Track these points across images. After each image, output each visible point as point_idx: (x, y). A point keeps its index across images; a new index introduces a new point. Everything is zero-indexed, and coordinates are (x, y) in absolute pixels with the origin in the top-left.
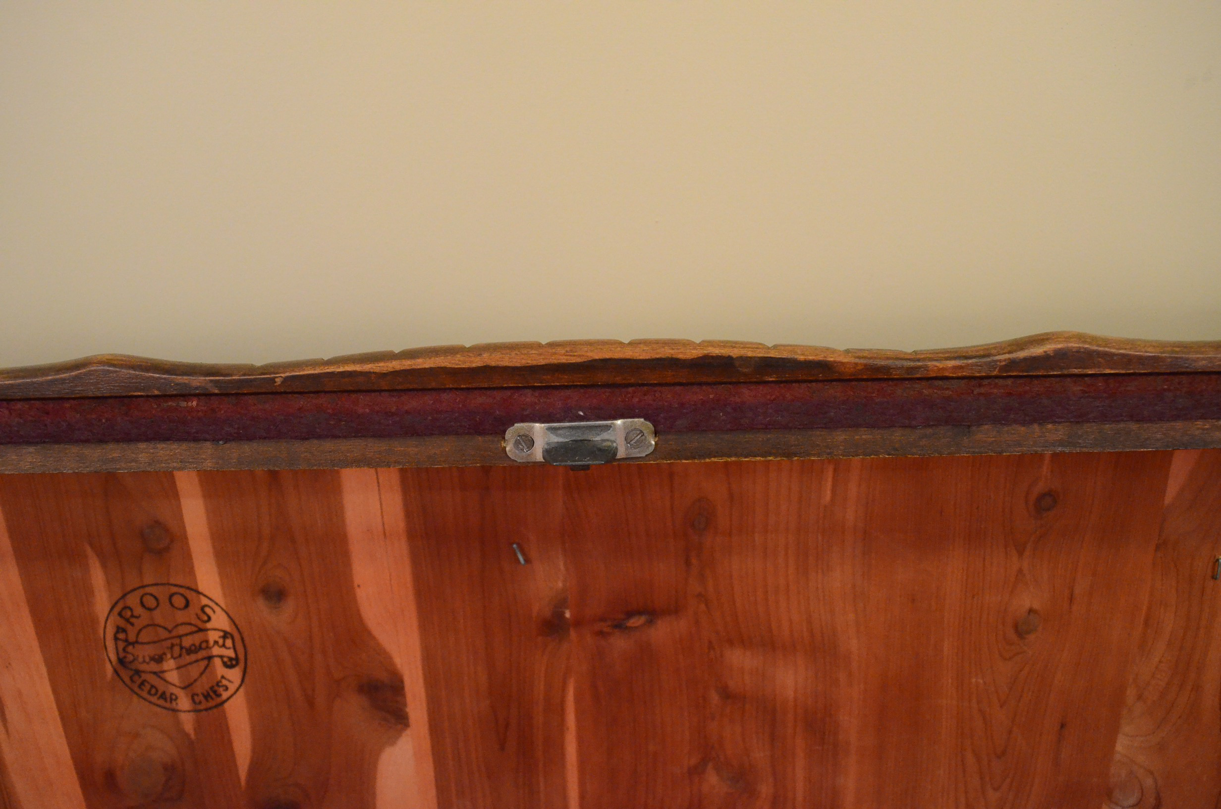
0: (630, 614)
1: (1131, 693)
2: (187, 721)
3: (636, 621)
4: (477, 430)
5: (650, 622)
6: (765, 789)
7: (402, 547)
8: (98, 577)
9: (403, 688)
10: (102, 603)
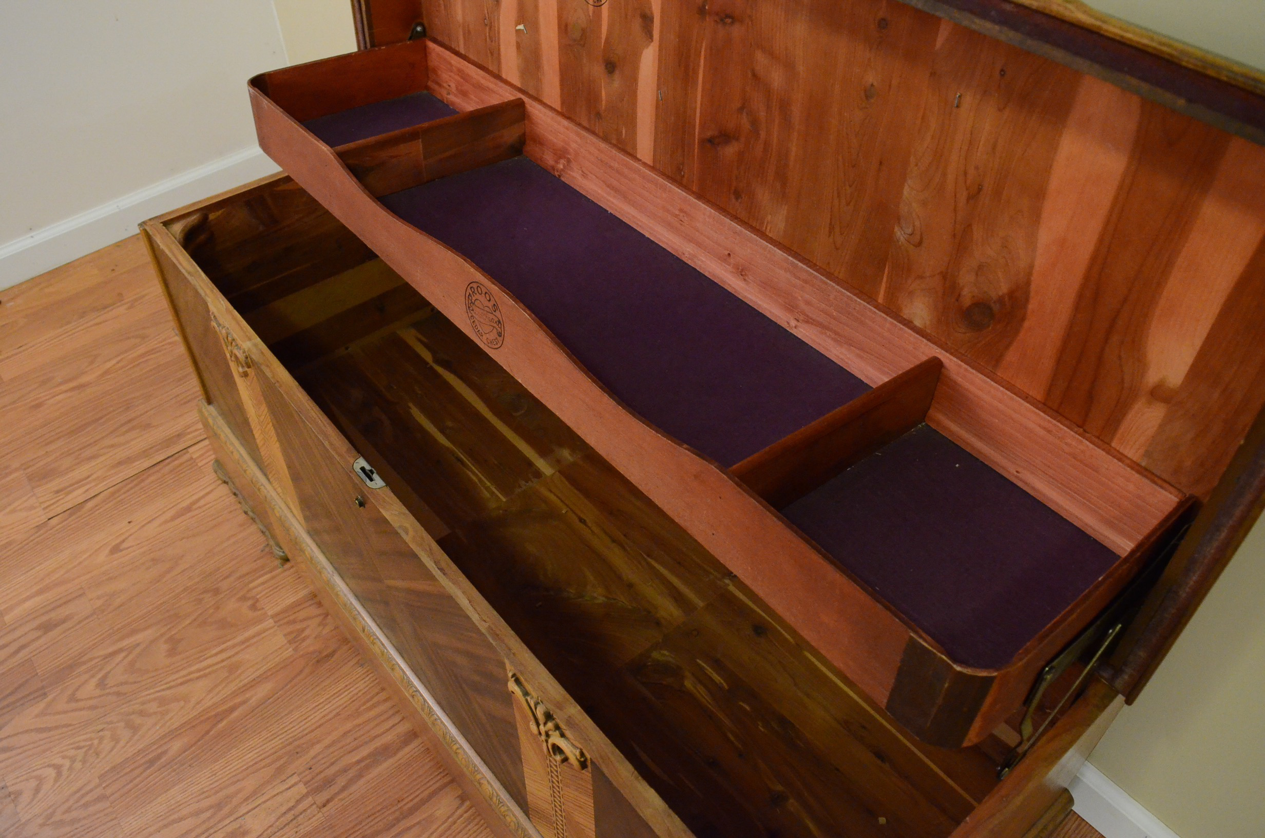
1: (912, 159)
2: (591, 9)
3: (729, 20)
9: (653, 21)
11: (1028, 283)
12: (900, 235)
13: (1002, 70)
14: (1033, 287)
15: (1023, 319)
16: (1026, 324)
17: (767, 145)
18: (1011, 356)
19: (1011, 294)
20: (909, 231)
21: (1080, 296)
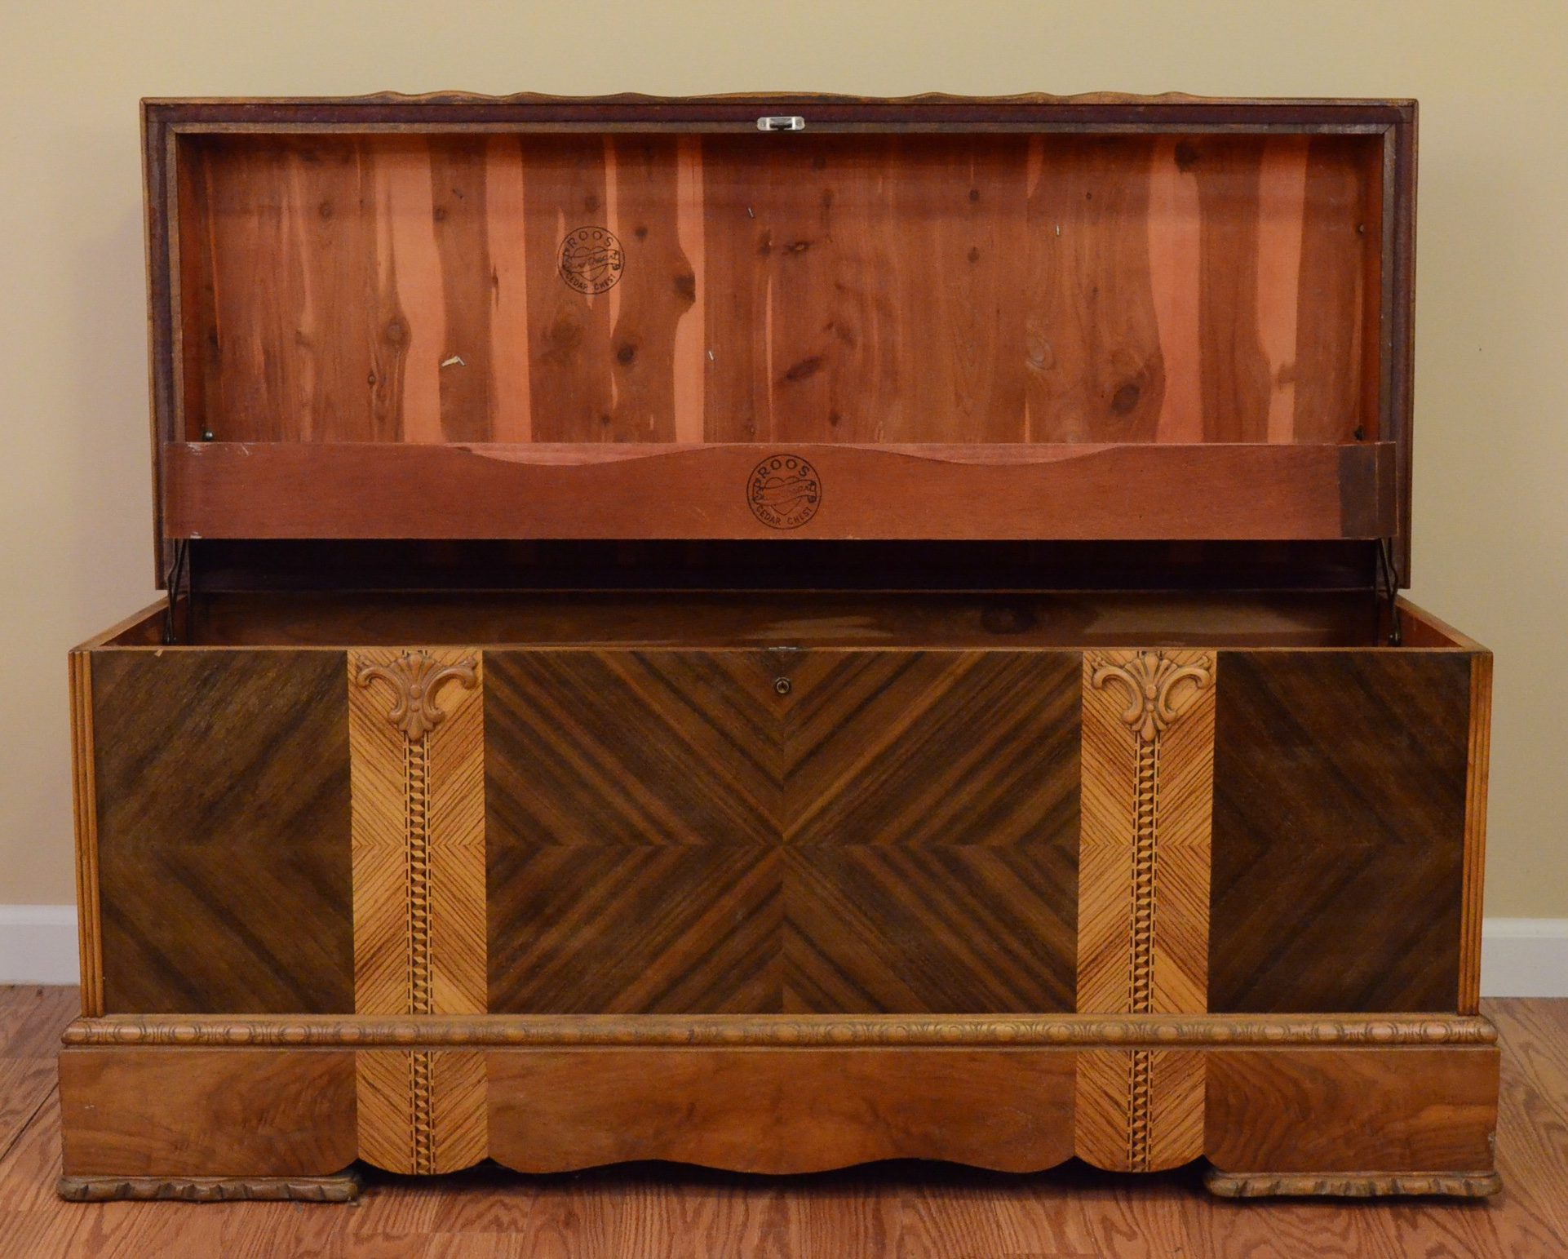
0: (798, 244)
2: (590, 298)
3: (801, 248)
4: (748, 120)
5: (806, 249)
6: (860, 341)
7: (700, 210)
8: (561, 222)
9: (694, 281)
10: (561, 236)
11: (1159, 348)
12: (1032, 366)
13: (1088, 194)
14: (1163, 348)
15: (1164, 379)
16: (1168, 383)
17: (867, 348)
18: (1164, 418)
19: (1147, 366)
20: (1040, 358)
21: (1202, 338)
